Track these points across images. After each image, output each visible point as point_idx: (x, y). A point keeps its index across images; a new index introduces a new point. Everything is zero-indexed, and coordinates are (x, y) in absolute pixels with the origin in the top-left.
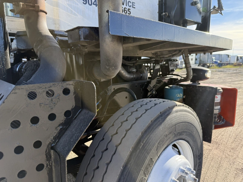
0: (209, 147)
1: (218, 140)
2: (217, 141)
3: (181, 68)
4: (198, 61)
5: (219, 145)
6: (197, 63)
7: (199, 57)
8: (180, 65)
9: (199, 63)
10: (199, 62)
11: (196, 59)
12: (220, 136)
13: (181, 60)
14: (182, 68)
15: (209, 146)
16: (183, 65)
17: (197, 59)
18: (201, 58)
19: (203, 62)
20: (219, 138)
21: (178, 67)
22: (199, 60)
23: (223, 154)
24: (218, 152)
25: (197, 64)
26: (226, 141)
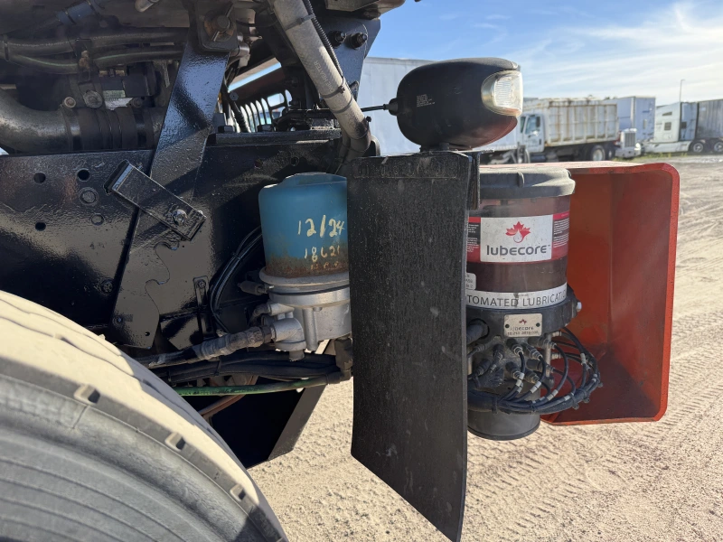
0: (611, 479)
1: (669, 439)
2: (663, 446)
3: (627, 155)
4: (691, 130)
5: (667, 468)
6: (687, 137)
7: (695, 117)
8: (623, 145)
9: (693, 137)
10: (693, 133)
11: (683, 125)
12: (686, 420)
13: (627, 130)
14: (632, 155)
15: (613, 473)
16: (634, 146)
17: (688, 124)
18: (701, 119)
19: (710, 131)
20: (675, 430)
21: (618, 152)
22: (694, 127)
23: (673, 522)
24: (645, 511)
25: (685, 143)
26: (707, 450)
